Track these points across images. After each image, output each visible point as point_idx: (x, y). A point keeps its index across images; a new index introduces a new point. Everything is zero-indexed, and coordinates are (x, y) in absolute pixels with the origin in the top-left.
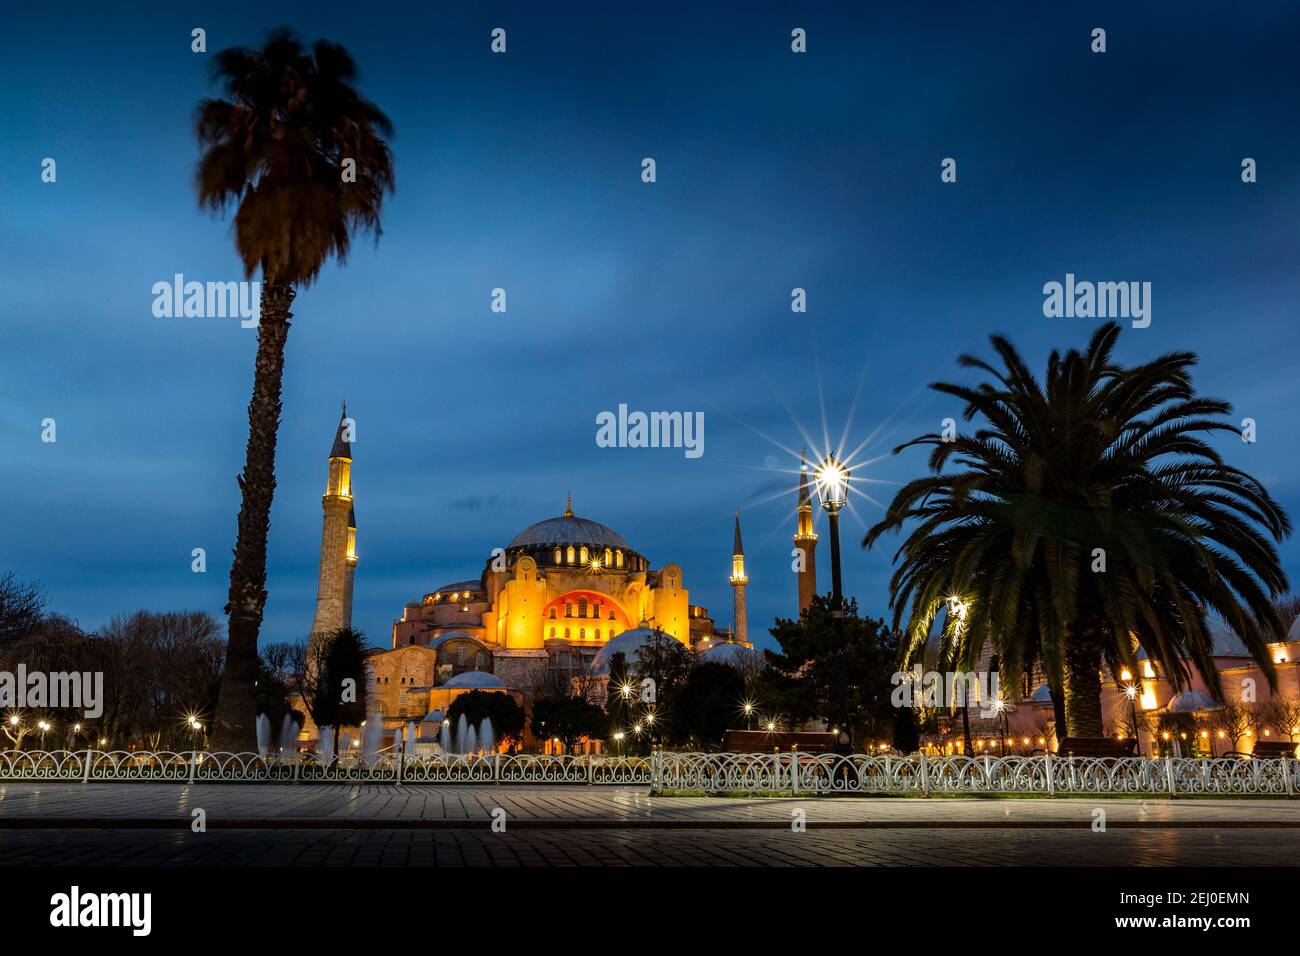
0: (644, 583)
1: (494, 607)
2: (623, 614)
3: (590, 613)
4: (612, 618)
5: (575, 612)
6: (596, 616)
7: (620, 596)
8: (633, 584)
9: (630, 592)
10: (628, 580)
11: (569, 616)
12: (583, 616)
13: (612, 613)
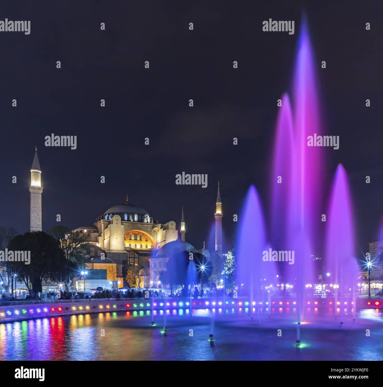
0: (160, 228)
1: (102, 235)
2: (151, 240)
3: (138, 239)
4: (147, 241)
5: (133, 238)
6: (141, 240)
7: (150, 233)
8: (155, 229)
9: (154, 231)
10: (153, 227)
11: (130, 239)
12: (136, 239)
13: (146, 239)
